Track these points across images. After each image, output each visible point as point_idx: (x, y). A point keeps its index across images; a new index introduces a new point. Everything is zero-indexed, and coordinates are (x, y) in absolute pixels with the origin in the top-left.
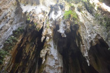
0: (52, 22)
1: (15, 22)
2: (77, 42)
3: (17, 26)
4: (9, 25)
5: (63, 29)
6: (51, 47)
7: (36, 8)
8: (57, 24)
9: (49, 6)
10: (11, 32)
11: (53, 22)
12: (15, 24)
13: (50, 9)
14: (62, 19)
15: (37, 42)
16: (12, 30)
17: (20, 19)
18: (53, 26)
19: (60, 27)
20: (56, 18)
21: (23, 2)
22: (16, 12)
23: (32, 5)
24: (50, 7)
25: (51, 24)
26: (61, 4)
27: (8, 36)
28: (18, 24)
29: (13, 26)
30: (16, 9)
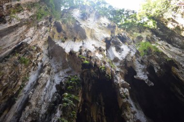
0: (118, 64)
1: (55, 70)
2: (179, 91)
3: (60, 76)
4: (47, 76)
5: (143, 73)
6: (132, 107)
7: (83, 44)
8: (129, 65)
9: (102, 40)
10: (54, 86)
11: (121, 64)
12: (56, 73)
13: (105, 44)
14: (134, 57)
15: (103, 101)
16: (55, 84)
17: (63, 64)
18: (122, 71)
19: (136, 71)
20: (124, 57)
21: (57, 38)
22: (49, 53)
23: (75, 41)
24: (104, 40)
25: (118, 67)
26: (121, 34)
27: (51, 94)
28: (61, 73)
29: (54, 77)
30: (48, 49)
